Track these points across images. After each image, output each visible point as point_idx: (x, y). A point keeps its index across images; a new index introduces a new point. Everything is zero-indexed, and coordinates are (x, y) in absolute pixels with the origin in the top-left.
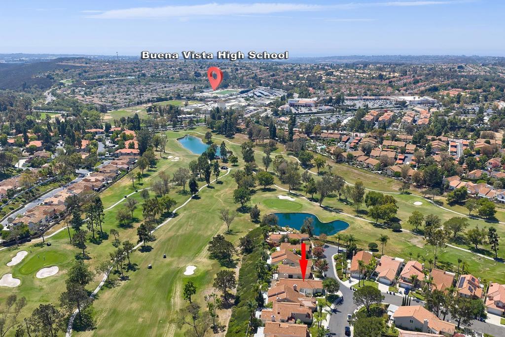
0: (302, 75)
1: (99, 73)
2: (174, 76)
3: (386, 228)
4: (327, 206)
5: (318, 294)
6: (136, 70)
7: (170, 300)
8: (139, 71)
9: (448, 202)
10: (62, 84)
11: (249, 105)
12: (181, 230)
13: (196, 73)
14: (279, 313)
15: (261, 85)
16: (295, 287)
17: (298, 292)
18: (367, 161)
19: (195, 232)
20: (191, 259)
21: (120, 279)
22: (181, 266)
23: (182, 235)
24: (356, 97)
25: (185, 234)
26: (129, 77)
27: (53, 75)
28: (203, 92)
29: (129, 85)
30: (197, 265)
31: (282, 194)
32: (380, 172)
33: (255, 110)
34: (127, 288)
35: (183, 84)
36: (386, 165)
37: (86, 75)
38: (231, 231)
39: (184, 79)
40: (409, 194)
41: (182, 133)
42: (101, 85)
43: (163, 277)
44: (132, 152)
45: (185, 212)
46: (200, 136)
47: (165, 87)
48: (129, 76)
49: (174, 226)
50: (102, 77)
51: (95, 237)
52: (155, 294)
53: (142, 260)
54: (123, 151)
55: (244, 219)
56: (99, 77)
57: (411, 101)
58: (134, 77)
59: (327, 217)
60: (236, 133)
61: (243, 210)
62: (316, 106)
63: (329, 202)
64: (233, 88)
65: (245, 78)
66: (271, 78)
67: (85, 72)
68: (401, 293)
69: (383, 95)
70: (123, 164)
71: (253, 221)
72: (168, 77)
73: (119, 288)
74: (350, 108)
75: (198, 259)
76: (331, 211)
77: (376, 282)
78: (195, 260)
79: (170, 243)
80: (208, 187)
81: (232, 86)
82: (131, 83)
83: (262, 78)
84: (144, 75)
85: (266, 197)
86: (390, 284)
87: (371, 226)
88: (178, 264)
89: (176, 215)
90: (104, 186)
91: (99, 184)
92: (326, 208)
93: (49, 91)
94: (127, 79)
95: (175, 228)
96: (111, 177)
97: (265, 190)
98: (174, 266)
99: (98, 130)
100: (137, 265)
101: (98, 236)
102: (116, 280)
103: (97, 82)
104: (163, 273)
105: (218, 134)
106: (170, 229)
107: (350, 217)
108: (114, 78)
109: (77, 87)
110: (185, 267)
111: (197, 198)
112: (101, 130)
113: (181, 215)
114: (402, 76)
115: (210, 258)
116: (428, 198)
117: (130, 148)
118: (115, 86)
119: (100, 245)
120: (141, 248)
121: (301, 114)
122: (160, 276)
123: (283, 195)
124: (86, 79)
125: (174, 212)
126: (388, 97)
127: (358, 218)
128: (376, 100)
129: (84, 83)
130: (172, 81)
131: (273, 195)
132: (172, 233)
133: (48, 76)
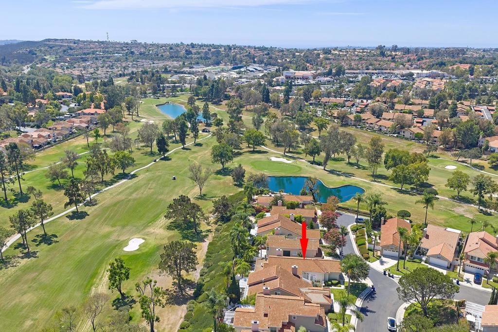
1: (86, 51)
2: (164, 54)
3: (415, 195)
4: (333, 170)
5: (333, 282)
6: (125, 49)
7: (90, 289)
8: (128, 49)
9: (490, 166)
11: (241, 77)
12: (135, 193)
13: (186, 51)
14: (266, 315)
15: (255, 62)
16: (295, 270)
17: (299, 277)
18: (379, 123)
19: (155, 196)
20: (137, 231)
21: (21, 255)
22: (122, 238)
23: (135, 200)
24: (358, 71)
25: (140, 198)
26: (116, 55)
27: (36, 51)
28: (192, 68)
29: (116, 61)
30: (146, 237)
31: (276, 155)
32: (395, 135)
33: (247, 82)
34: (26, 270)
35: (173, 61)
36: (402, 127)
37: (71, 52)
38: (205, 195)
39: (174, 57)
40: (436, 157)
41: (163, 100)
42: (86, 60)
43: (90, 254)
44: (96, 112)
45: (147, 174)
46: (182, 103)
47: (154, 63)
48: (117, 53)
49: (128, 188)
50: (88, 54)
51: (8, 199)
52: (70, 280)
53: (66, 230)
54: (87, 111)
55: (224, 183)
56: (84, 54)
57: (418, 73)
58: (121, 55)
59: (334, 182)
60: (224, 100)
61: (224, 172)
62: (314, 78)
63: (335, 165)
64: (225, 66)
65: (238, 56)
66: (265, 56)
67: (71, 49)
68: (468, 281)
69: (387, 70)
70: (81, 122)
71: (235, 185)
73: (13, 269)
75: (151, 230)
76: (339, 175)
77: (423, 263)
78: (147, 230)
79: (116, 208)
80: (184, 148)
81: (224, 64)
82: (118, 60)
83: (256, 56)
84: (132, 53)
85: (255, 159)
86: (448, 267)
87: (394, 192)
88: (119, 236)
89: (134, 176)
90: (49, 143)
91: (42, 141)
92: (332, 172)
94: (114, 56)
95: (128, 191)
96: (62, 135)
97: (253, 152)
98: (113, 238)
99: (66, 93)
100: (56, 237)
101: (14, 197)
102: (14, 257)
103: (82, 58)
104: (92, 248)
105: (204, 101)
106: (121, 192)
107: (364, 182)
108: (100, 55)
109: (59, 63)
110: (129, 239)
111: (166, 159)
112: (69, 94)
113: (140, 177)
114: (404, 54)
115: (169, 228)
116: (463, 162)
117: (95, 108)
118: (101, 62)
119: (11, 209)
120: (71, 214)
121: (298, 85)
122: (86, 253)
123: (276, 157)
124: (70, 55)
125: (132, 173)
126: (392, 71)
127: (376, 183)
128: (379, 73)
129: (68, 59)
131: (263, 157)
132: (122, 197)
133: (30, 52)
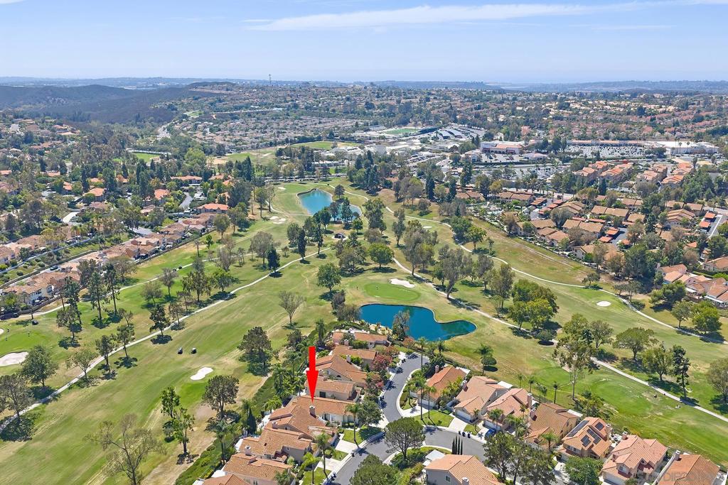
0: (521, 108)
1: (238, 104)
3: (530, 338)
5: (351, 424)
6: (288, 99)
7: (150, 412)
8: (292, 101)
9: (652, 305)
10: (186, 117)
11: (423, 150)
12: (226, 317)
13: (367, 103)
14: (266, 445)
16: (312, 410)
18: (552, 237)
19: (244, 322)
20: (210, 360)
21: (102, 376)
22: (194, 367)
23: (222, 325)
24: (589, 142)
25: (229, 323)
26: (275, 109)
27: (177, 104)
28: (369, 130)
29: (273, 119)
30: (216, 367)
31: (400, 276)
32: (567, 253)
33: (428, 156)
34: (104, 390)
35: (347, 118)
36: (578, 244)
37: (219, 105)
38: (295, 324)
40: (598, 288)
41: (310, 185)
42: (236, 118)
43: (161, 379)
44: (219, 208)
45: (247, 294)
47: (320, 123)
48: (276, 107)
49: (221, 311)
50: (240, 108)
51: (103, 319)
52: (136, 402)
53: (147, 355)
54: (209, 206)
55: (324, 309)
56: (236, 108)
57: (673, 149)
58: (281, 109)
60: (384, 188)
61: (328, 296)
62: (521, 153)
64: (414, 126)
65: (435, 111)
66: (474, 111)
67: (220, 101)
70: (198, 223)
72: (328, 110)
73: (94, 388)
74: (572, 157)
75: (224, 360)
77: (451, 415)
78: (220, 360)
79: (200, 334)
80: (301, 261)
82: (276, 117)
83: (460, 111)
84: (296, 106)
86: (470, 421)
88: (192, 364)
89: (233, 296)
92: (454, 302)
93: (165, 126)
94: (272, 111)
95: (220, 314)
96: (172, 240)
98: (187, 365)
99: (195, 177)
100: (136, 360)
101: (108, 317)
102: (96, 377)
103: (231, 115)
104: (164, 374)
105: (359, 189)
106: (212, 316)
108: (255, 109)
110: (200, 368)
111: (277, 275)
112: (198, 178)
113: (239, 298)
115: (241, 359)
118: (254, 120)
119: (103, 329)
120: (156, 338)
121: (495, 164)
122: (158, 378)
123: (399, 279)
124: (217, 110)
125: (232, 293)
126: (642, 142)
127: (497, 320)
128: (620, 145)
129: (214, 116)
130: (332, 114)
131: (384, 278)
132: (211, 321)
133: (170, 106)
